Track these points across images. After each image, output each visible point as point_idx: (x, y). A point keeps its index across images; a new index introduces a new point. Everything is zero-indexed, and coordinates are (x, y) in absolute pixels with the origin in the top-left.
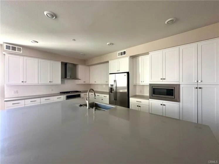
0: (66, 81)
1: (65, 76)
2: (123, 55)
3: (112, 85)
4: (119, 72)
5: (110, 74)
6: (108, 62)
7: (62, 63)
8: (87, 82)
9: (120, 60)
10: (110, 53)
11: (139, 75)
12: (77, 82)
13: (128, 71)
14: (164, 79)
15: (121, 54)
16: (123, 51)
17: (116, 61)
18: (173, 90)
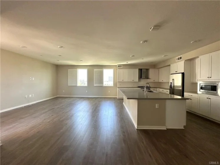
0: (141, 80)
1: (140, 77)
2: (180, 60)
3: (171, 83)
4: (177, 73)
5: (171, 74)
6: (170, 65)
7: (139, 69)
8: (156, 81)
9: (178, 63)
10: (171, 58)
11: (196, 75)
12: (148, 81)
13: (183, 72)
14: (210, 77)
15: (179, 59)
16: (180, 57)
17: (175, 64)
18: (216, 86)
